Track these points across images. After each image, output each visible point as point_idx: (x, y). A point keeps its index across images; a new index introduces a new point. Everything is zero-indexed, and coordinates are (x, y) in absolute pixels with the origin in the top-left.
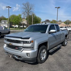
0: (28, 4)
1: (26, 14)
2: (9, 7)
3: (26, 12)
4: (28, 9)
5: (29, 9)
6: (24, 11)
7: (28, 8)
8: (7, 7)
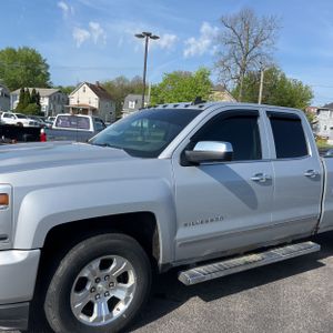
0: (246, 19)
1: (233, 65)
2: (148, 35)
3: (233, 60)
4: (244, 43)
5: (252, 40)
6: (226, 53)
7: (244, 37)
8: (140, 36)
